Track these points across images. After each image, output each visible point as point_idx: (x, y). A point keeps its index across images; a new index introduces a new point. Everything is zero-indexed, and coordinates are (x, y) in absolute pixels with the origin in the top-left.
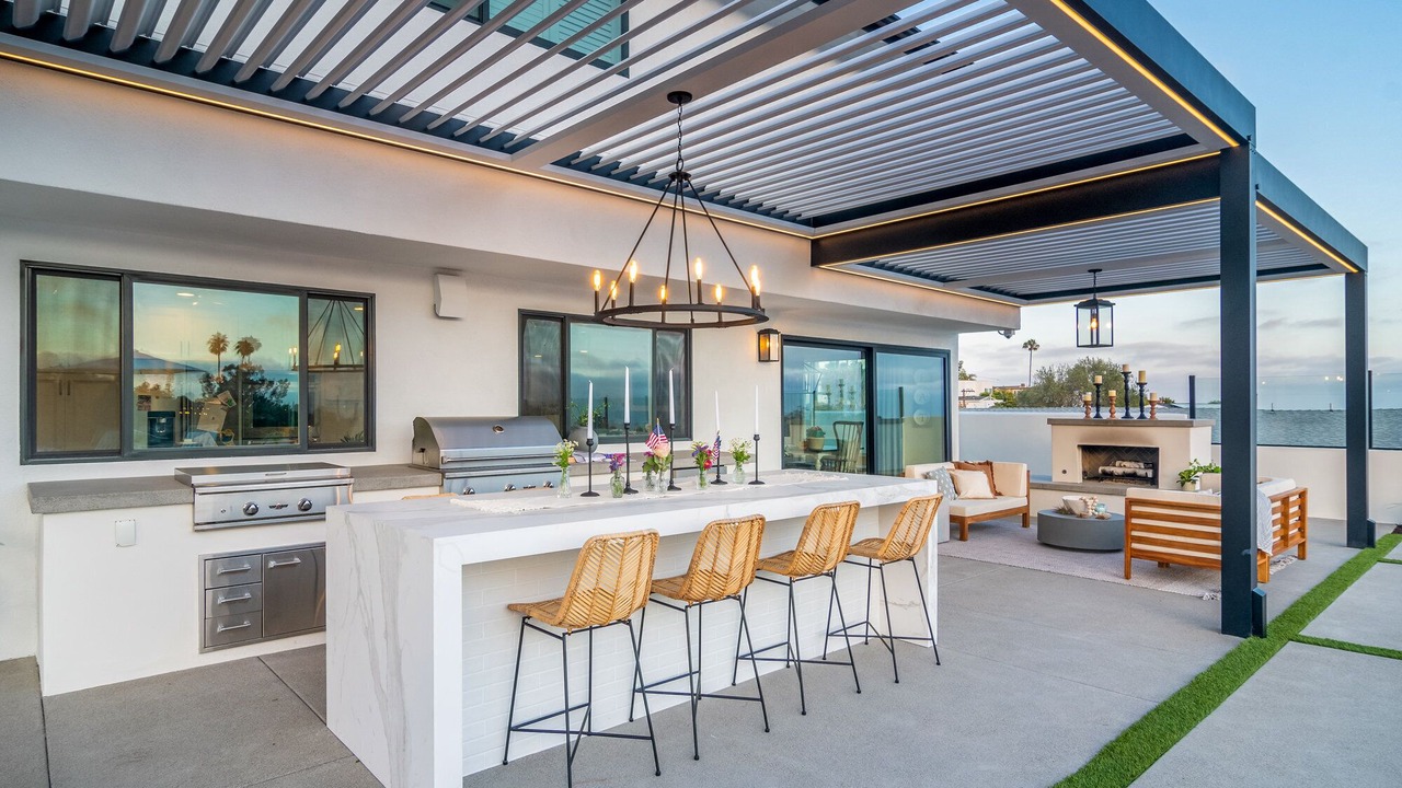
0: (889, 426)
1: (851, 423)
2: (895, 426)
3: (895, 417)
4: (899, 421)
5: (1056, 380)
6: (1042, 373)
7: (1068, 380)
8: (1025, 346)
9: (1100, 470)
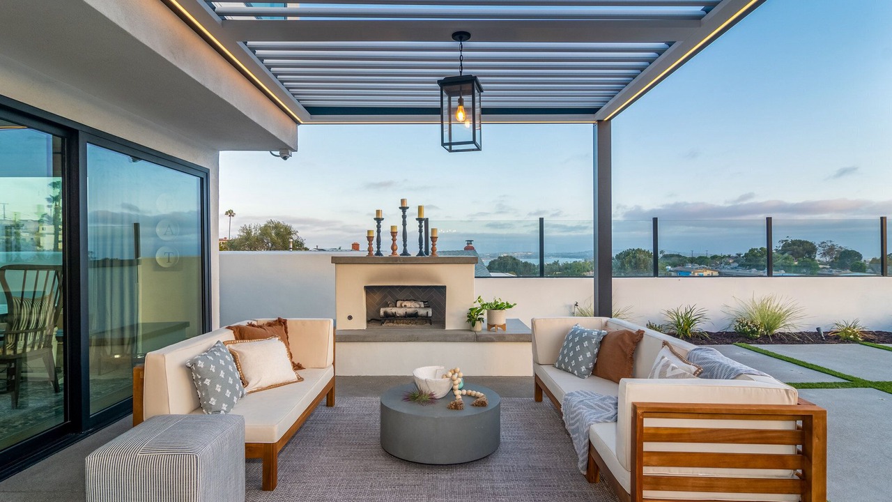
0: (117, 270)
1: (38, 268)
2: (126, 269)
3: (126, 257)
4: (133, 263)
5: (253, 233)
6: (244, 229)
7: (261, 234)
8: (227, 213)
9: (382, 313)
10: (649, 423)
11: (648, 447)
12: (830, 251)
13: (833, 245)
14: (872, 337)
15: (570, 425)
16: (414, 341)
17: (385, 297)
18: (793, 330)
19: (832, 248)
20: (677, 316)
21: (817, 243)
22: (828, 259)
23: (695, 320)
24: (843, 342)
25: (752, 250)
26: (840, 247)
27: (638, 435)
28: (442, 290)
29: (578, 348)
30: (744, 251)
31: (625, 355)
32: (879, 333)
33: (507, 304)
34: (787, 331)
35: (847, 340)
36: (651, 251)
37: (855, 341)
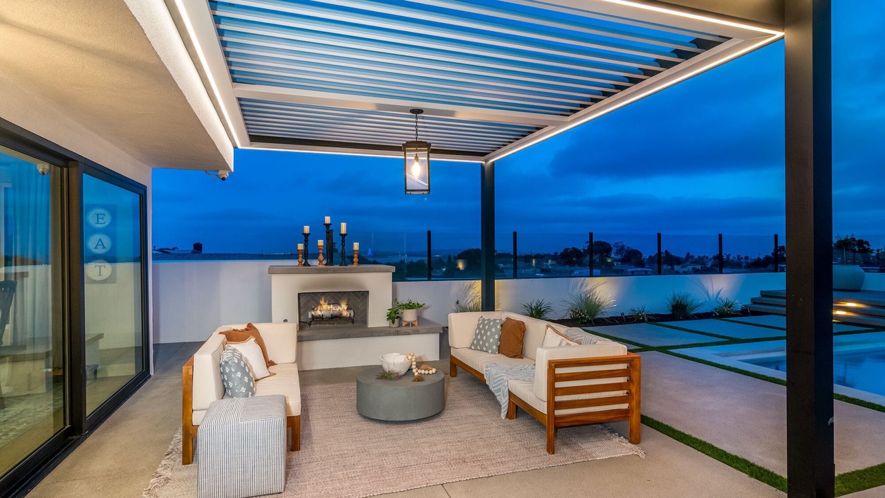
9: (310, 316)
10: (559, 371)
11: (558, 385)
12: (621, 249)
13: (623, 246)
14: (653, 318)
15: (494, 387)
16: (347, 338)
17: (309, 301)
18: (606, 316)
19: (622, 248)
20: (531, 308)
21: (612, 243)
22: (619, 257)
23: (544, 311)
24: (637, 322)
25: (566, 249)
26: (628, 247)
27: (553, 378)
28: (365, 294)
29: (489, 334)
30: (560, 251)
31: (518, 339)
32: (657, 315)
33: (418, 304)
34: (603, 316)
35: (639, 321)
36: (512, 253)
37: (643, 321)
